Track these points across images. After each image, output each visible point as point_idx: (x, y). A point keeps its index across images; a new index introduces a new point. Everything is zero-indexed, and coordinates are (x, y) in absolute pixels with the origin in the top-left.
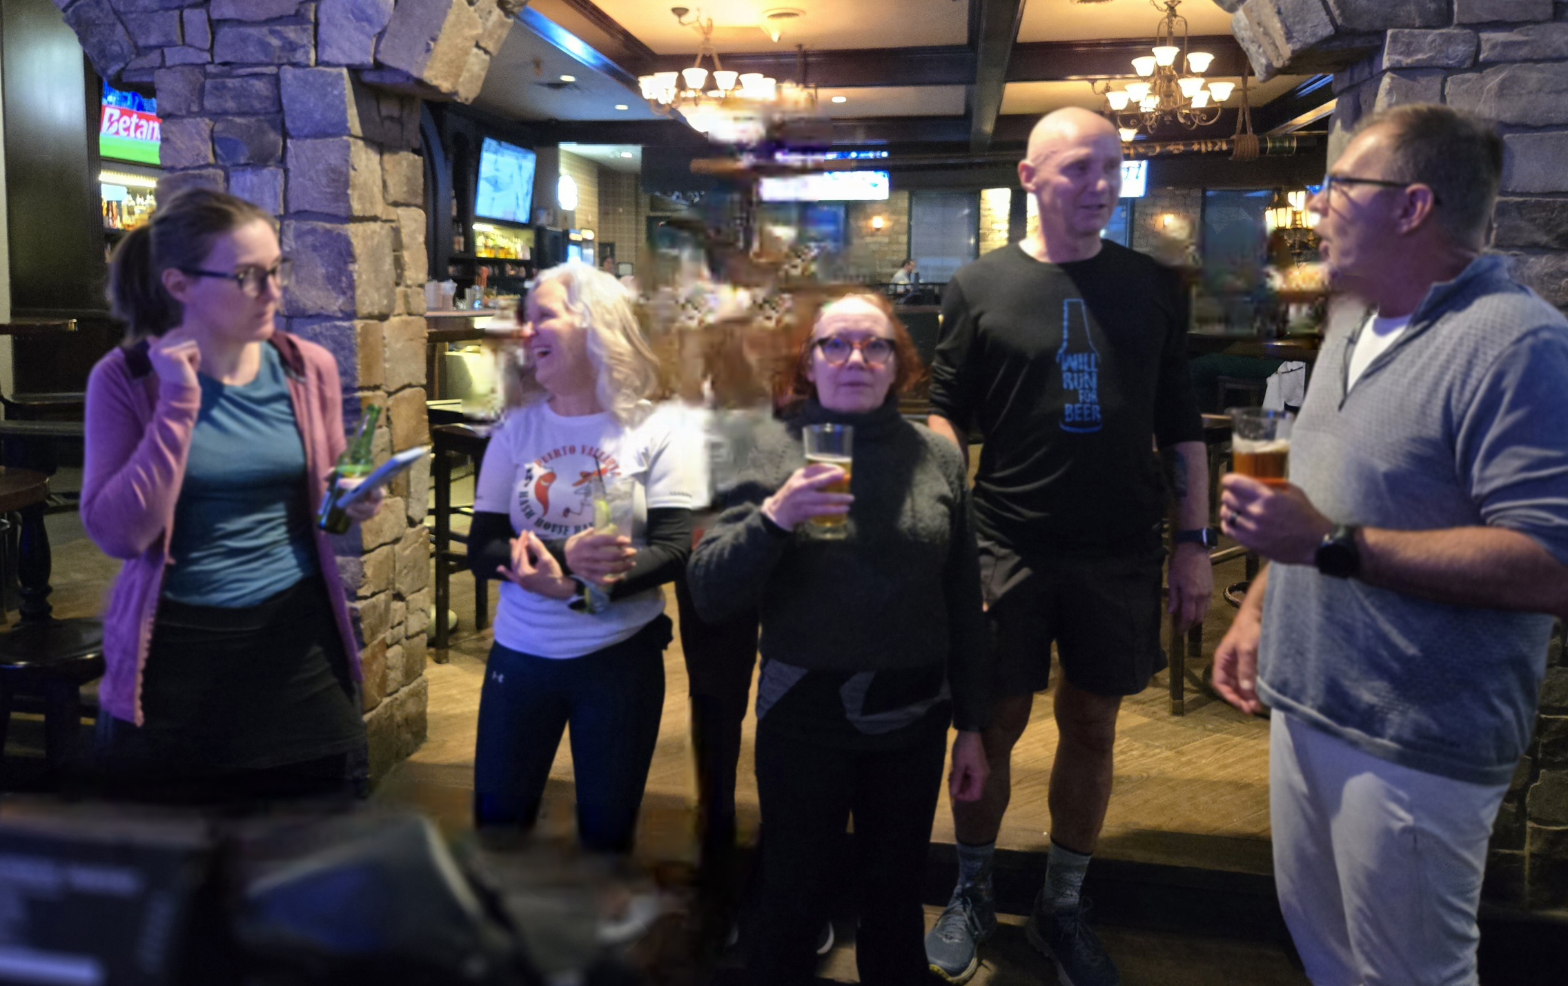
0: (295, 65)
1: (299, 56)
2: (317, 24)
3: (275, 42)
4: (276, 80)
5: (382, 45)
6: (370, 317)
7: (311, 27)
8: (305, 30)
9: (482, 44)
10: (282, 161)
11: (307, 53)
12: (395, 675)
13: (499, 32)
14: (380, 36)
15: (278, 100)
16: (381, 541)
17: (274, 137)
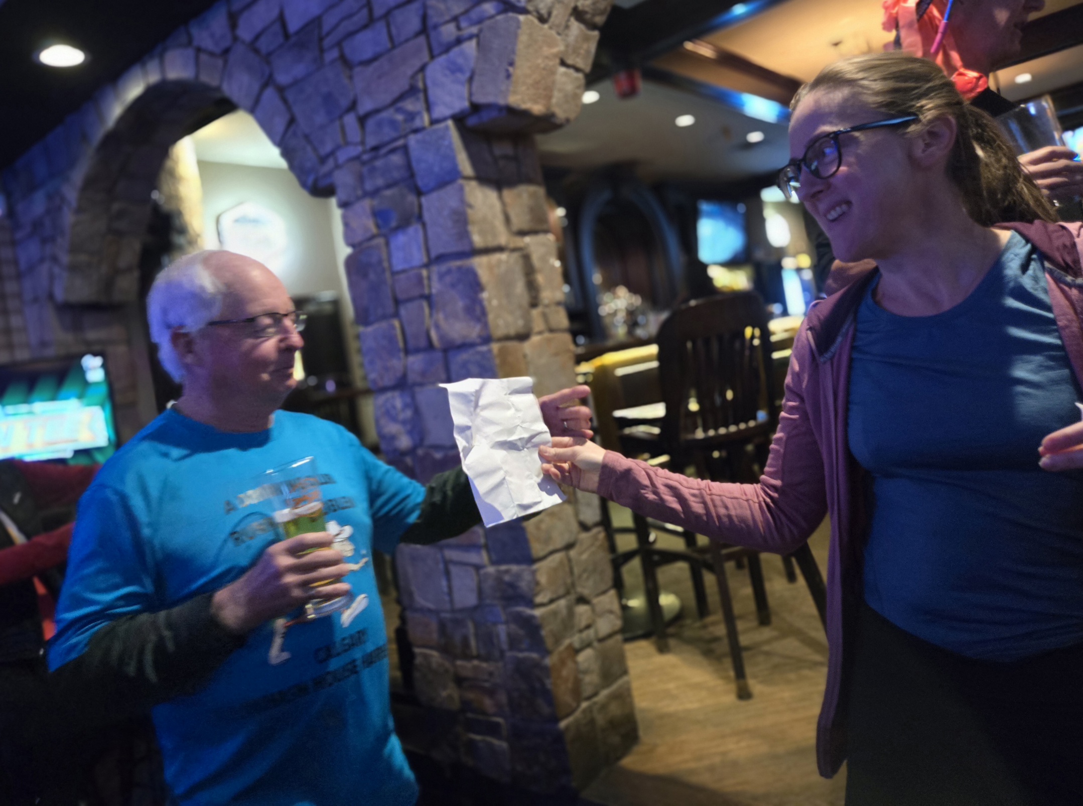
0: (416, 131)
1: (417, 123)
2: (425, 91)
3: (400, 117)
4: (405, 149)
5: (474, 88)
6: (507, 338)
7: (421, 95)
8: (418, 99)
9: (570, 61)
10: (420, 217)
11: (422, 118)
12: (591, 680)
13: (585, 46)
14: (471, 79)
15: (409, 166)
16: (551, 548)
17: (411, 198)
